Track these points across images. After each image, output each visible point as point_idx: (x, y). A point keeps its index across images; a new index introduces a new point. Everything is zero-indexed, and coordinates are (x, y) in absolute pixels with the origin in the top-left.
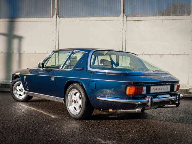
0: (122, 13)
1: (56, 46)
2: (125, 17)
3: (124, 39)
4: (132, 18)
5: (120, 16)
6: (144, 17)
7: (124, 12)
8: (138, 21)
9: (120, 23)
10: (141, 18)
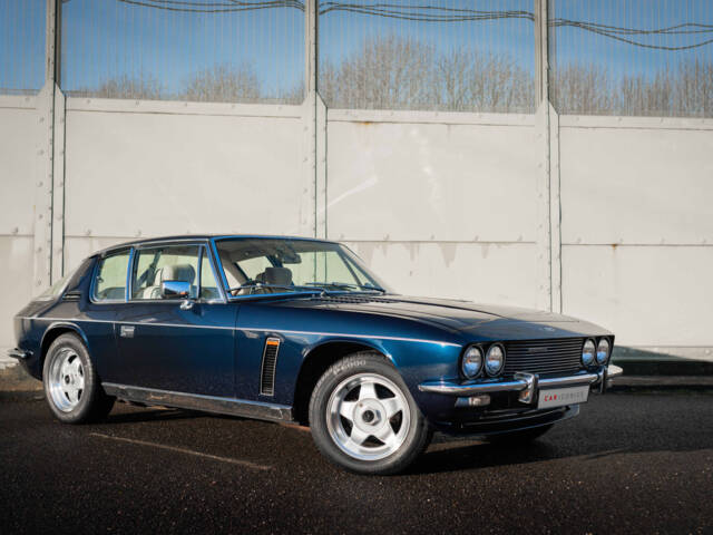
0: (310, 95)
1: (52, 209)
2: (321, 107)
3: (321, 186)
4: (347, 113)
5: (305, 103)
6: (388, 113)
7: (316, 90)
8: (367, 122)
9: (306, 128)
10: (378, 115)
